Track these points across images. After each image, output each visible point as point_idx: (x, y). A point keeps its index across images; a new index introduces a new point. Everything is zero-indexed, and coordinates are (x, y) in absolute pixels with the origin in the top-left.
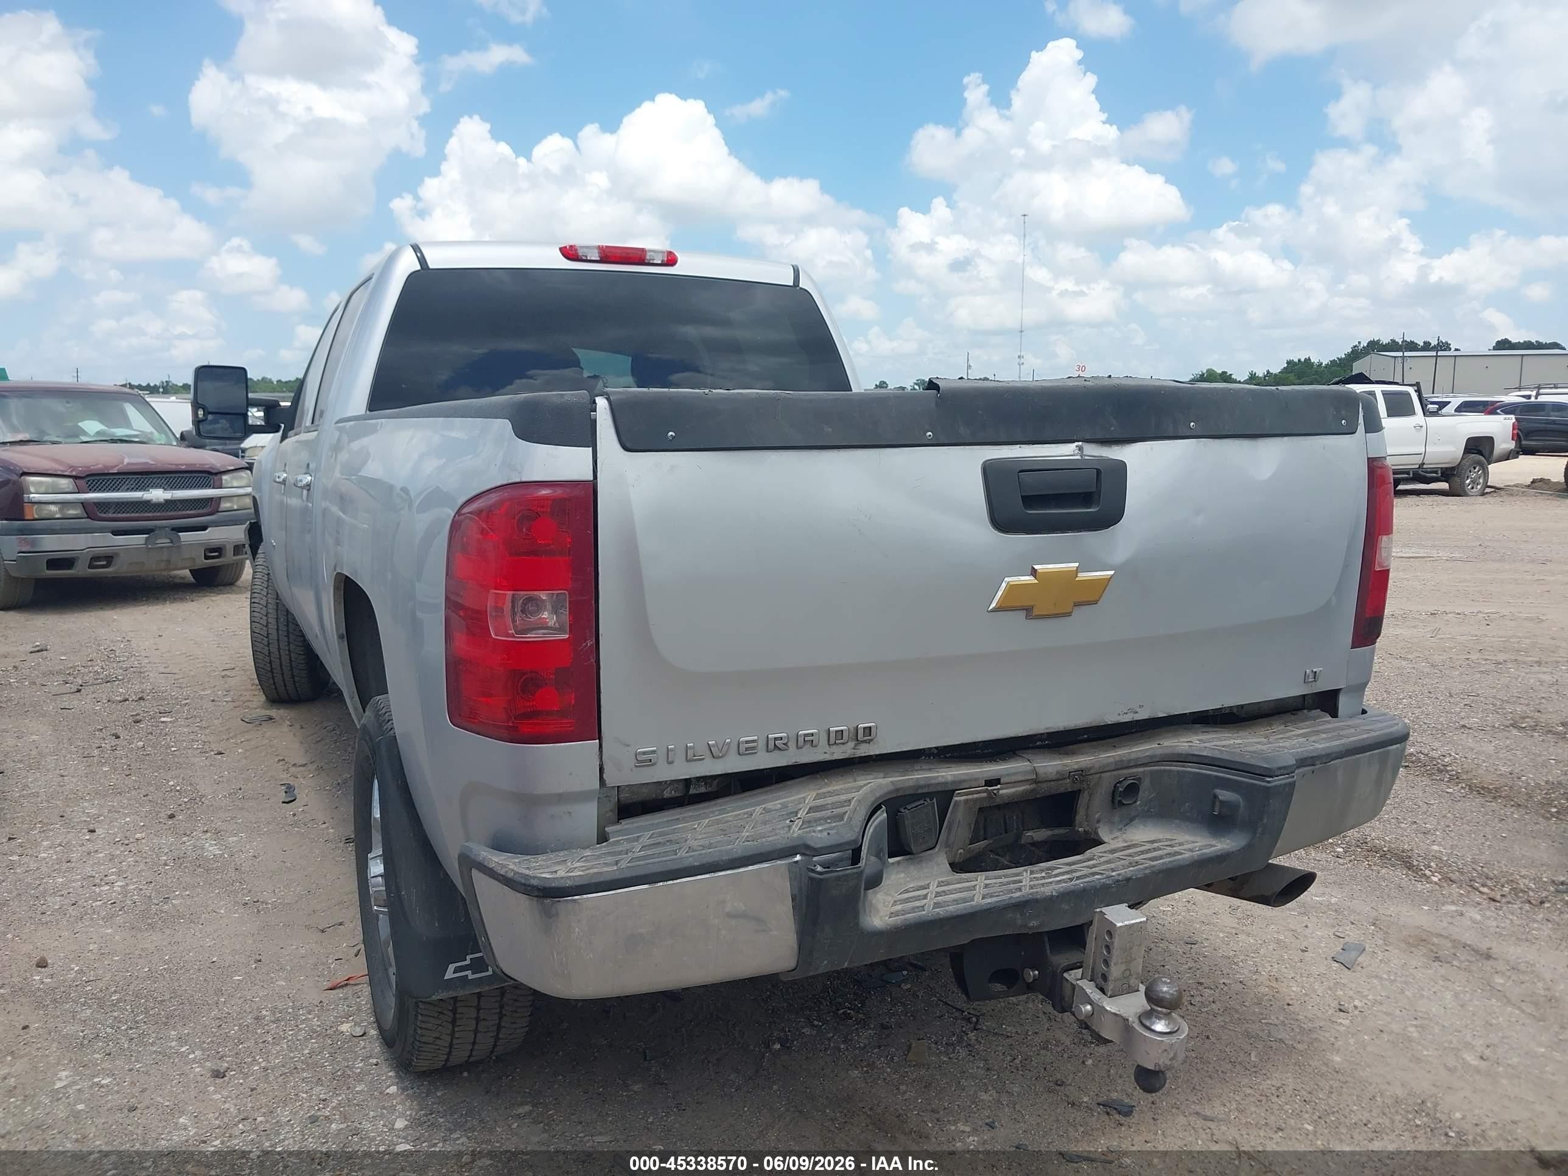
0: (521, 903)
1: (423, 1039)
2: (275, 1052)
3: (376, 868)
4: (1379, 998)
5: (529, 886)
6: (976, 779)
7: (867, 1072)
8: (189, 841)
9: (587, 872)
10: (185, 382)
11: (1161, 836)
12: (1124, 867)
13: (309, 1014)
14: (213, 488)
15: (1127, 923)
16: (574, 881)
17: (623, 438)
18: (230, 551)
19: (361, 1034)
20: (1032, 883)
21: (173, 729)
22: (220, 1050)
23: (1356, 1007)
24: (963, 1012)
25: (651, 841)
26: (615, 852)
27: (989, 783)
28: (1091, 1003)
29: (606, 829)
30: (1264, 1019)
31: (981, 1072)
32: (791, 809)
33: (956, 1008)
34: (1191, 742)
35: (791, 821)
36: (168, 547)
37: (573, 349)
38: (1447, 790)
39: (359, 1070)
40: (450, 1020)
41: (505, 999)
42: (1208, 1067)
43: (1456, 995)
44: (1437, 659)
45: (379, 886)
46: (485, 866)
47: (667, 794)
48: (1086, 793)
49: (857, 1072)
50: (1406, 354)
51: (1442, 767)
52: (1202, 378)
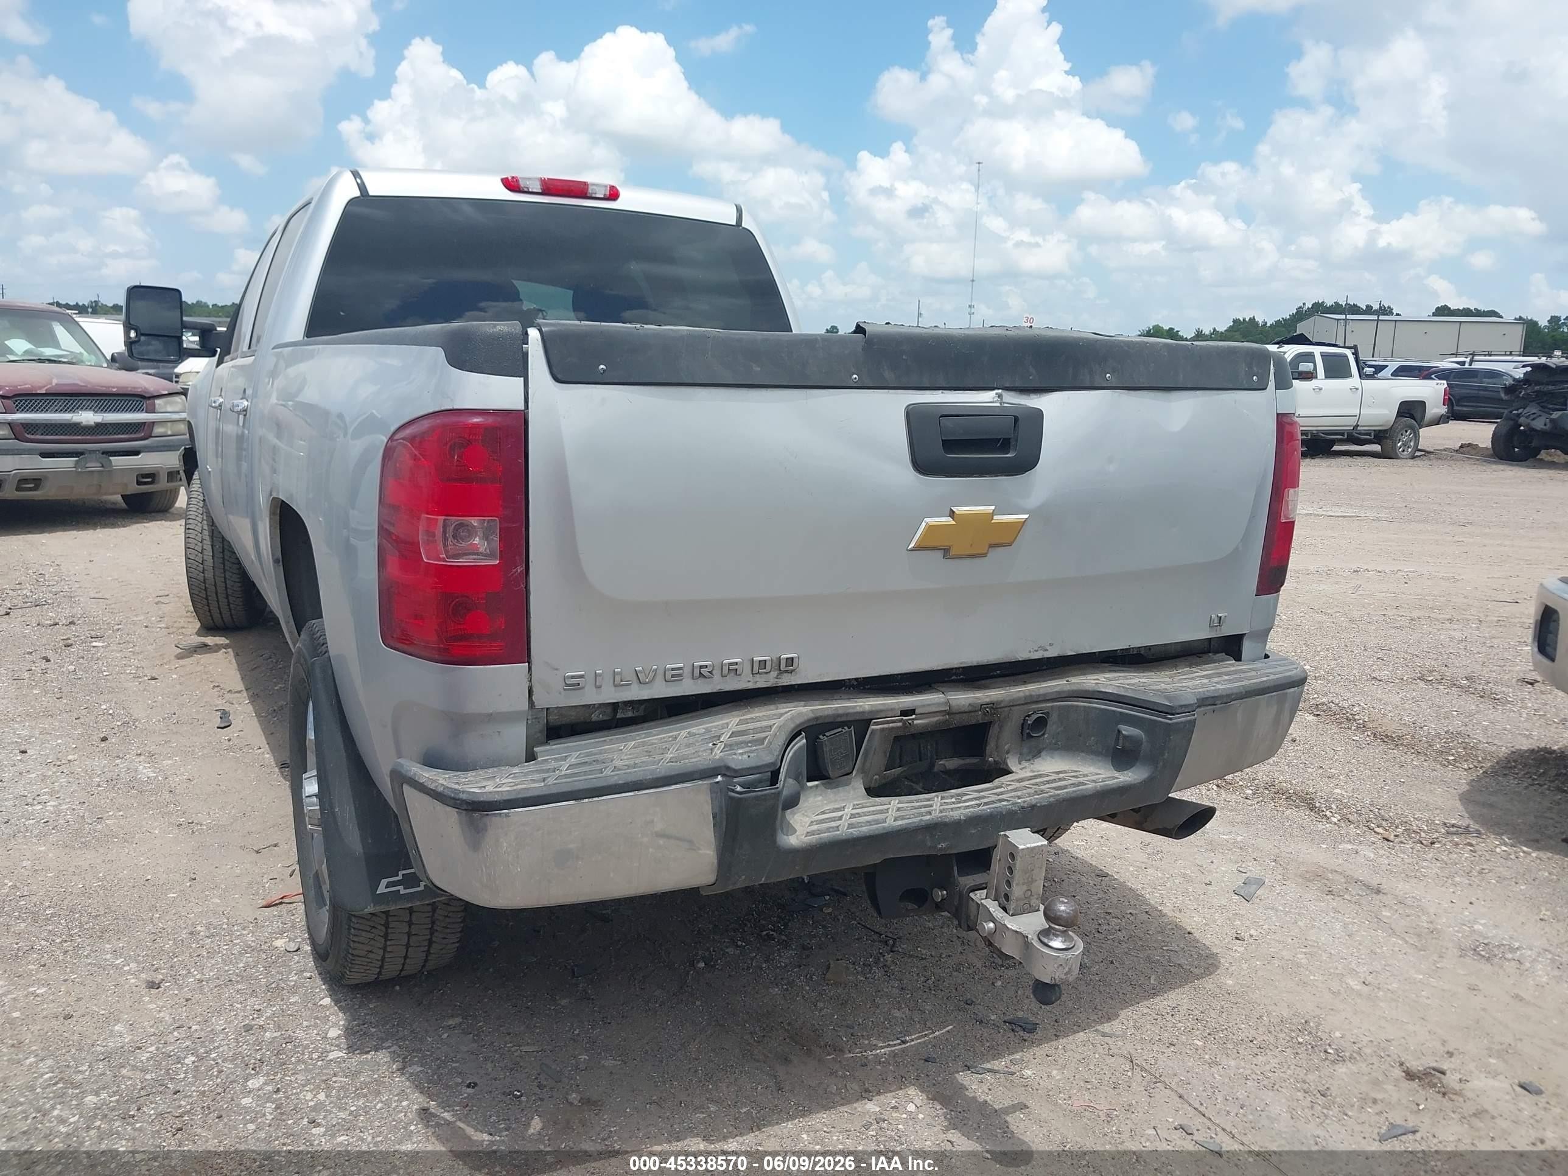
0: (451, 817)
1: (355, 952)
2: (210, 965)
3: (311, 787)
4: (1274, 927)
5: (458, 800)
6: (892, 710)
7: (787, 990)
8: (122, 764)
9: (515, 787)
10: (116, 303)
11: (1066, 768)
12: (1030, 795)
13: (244, 929)
14: (146, 412)
15: (1028, 846)
16: (502, 795)
17: (555, 370)
18: (163, 478)
19: (295, 949)
20: (942, 807)
21: (105, 654)
22: (155, 962)
23: (1251, 936)
24: (881, 935)
25: (578, 761)
26: (543, 770)
27: (905, 713)
28: (994, 920)
29: (535, 749)
30: (1165, 946)
31: (896, 991)
32: (713, 733)
33: (874, 931)
34: (1098, 679)
35: (714, 744)
36: (99, 471)
37: (513, 281)
38: (1354, 738)
39: (293, 983)
40: (382, 934)
41: (436, 915)
42: (1110, 989)
43: (1345, 926)
44: (1356, 614)
45: (313, 805)
46: (416, 781)
47: (594, 718)
48: (996, 726)
49: (777, 990)
50: (1349, 317)
51: (1350, 717)
52: (1148, 334)
